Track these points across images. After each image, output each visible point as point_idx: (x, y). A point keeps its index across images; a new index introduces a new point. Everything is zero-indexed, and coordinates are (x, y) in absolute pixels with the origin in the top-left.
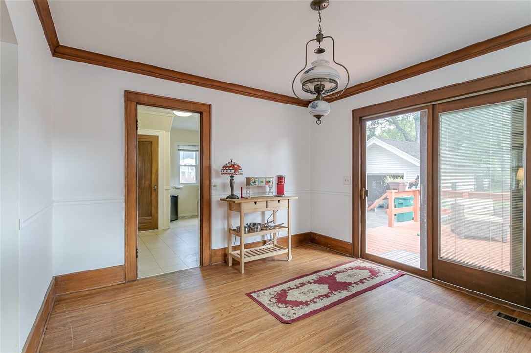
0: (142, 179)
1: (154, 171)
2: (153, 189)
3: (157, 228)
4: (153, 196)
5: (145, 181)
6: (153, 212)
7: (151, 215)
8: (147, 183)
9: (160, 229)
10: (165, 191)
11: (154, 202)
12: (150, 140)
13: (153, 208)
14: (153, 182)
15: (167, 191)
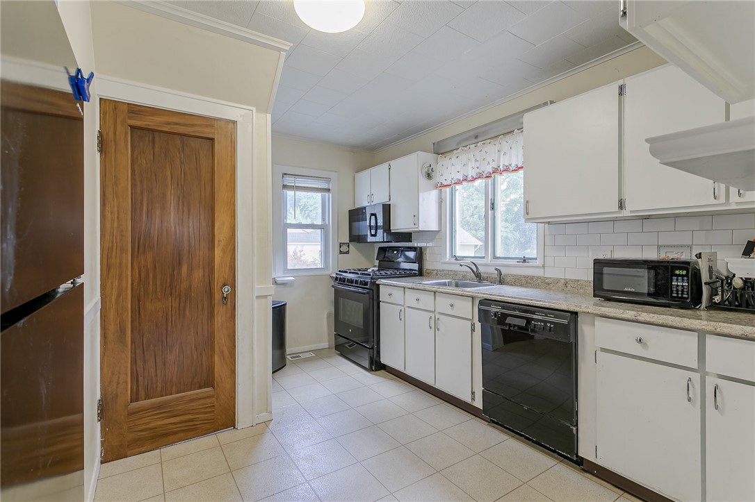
0: (180, 264)
1: (221, 234)
2: (217, 297)
3: (230, 423)
4: (219, 319)
5: (190, 270)
6: (220, 370)
7: (209, 382)
8: (198, 275)
9: (239, 425)
10: (256, 302)
11: (220, 339)
12: (208, 132)
13: (216, 358)
14: (220, 274)
15: (263, 300)
